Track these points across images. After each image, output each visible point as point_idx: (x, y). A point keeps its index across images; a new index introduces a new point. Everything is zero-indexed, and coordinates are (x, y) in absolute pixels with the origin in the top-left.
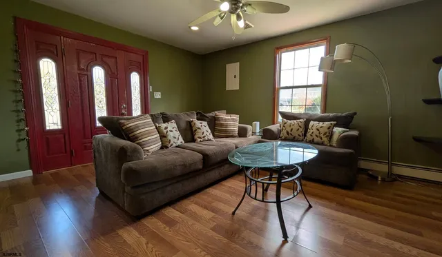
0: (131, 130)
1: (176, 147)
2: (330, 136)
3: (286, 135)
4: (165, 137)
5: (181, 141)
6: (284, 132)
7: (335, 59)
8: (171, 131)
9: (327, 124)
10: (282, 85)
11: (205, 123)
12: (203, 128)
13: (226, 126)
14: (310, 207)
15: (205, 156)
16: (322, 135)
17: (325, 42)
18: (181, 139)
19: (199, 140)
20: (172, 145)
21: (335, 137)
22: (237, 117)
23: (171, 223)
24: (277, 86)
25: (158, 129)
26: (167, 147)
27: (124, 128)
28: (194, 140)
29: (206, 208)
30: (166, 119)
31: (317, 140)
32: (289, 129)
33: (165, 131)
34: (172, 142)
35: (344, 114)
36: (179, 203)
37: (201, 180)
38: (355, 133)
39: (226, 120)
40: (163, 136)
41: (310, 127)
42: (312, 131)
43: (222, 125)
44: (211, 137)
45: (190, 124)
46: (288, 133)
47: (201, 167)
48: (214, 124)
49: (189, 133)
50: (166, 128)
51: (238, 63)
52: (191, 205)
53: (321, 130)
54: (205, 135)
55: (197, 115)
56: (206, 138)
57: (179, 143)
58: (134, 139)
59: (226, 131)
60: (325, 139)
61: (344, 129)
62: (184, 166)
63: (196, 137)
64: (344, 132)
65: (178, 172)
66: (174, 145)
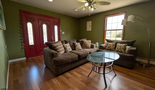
0: (55, 47)
1: (69, 52)
2: (125, 49)
3: (108, 48)
4: (66, 49)
5: (71, 50)
6: (107, 47)
7: (128, 21)
8: (68, 47)
9: (124, 45)
10: (107, 29)
11: (79, 44)
12: (78, 45)
13: (86, 44)
14: (116, 75)
15: (79, 56)
16: (122, 49)
17: (124, 13)
18: (71, 49)
19: (77, 49)
20: (68, 51)
21: (127, 50)
22: (90, 41)
23: (68, 78)
24: (105, 30)
25: (64, 46)
26: (66, 52)
27: (53, 46)
28: (75, 50)
29: (79, 73)
30: (66, 42)
31: (119, 50)
32: (109, 46)
33: (66, 47)
34: (68, 50)
35: (131, 41)
36: (70, 71)
37: (77, 64)
38: (134, 48)
39: (86, 42)
40: (65, 48)
41: (117, 45)
42: (118, 47)
43: (85, 44)
44: (81, 48)
45: (74, 44)
46: (109, 47)
47: (77, 59)
48: (82, 44)
49: (74, 47)
50: (66, 46)
51: (91, 21)
52: (74, 72)
53: (121, 47)
54: (79, 48)
55: (76, 40)
56: (79, 49)
57: (70, 51)
58: (56, 50)
59: (86, 46)
60: (123, 50)
61: (130, 47)
62: (72, 59)
63: (76, 48)
64: (130, 48)
65: (70, 61)
66: (69, 51)
